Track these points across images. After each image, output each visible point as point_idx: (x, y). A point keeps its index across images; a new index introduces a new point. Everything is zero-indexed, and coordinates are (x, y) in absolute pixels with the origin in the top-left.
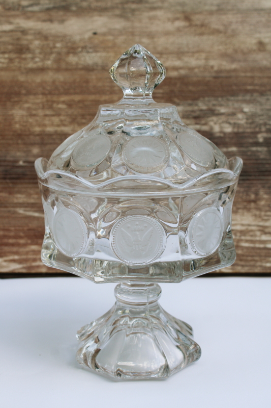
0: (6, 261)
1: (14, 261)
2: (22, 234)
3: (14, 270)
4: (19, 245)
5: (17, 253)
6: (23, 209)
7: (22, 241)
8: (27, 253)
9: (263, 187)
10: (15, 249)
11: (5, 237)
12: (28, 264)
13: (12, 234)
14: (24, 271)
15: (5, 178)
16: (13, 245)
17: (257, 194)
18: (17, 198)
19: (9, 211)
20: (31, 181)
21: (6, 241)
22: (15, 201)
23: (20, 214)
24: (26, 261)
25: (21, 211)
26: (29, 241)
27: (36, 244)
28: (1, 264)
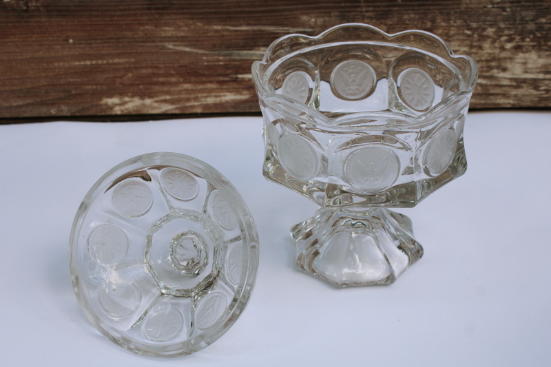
0: (156, 102)
1: (165, 101)
2: (172, 72)
3: (167, 111)
4: (170, 84)
5: (168, 93)
6: (172, 43)
7: (173, 80)
8: (180, 92)
9: (441, 13)
10: (166, 88)
11: (154, 75)
12: (182, 105)
13: (161, 72)
14: (178, 112)
15: (149, 9)
16: (163, 84)
17: (433, 21)
18: (165, 31)
19: (157, 46)
20: (180, 11)
21: (155, 79)
22: (163, 34)
23: (169, 49)
24: (179, 101)
25: (170, 46)
26: (181, 80)
27: (189, 82)
28: (150, 104)
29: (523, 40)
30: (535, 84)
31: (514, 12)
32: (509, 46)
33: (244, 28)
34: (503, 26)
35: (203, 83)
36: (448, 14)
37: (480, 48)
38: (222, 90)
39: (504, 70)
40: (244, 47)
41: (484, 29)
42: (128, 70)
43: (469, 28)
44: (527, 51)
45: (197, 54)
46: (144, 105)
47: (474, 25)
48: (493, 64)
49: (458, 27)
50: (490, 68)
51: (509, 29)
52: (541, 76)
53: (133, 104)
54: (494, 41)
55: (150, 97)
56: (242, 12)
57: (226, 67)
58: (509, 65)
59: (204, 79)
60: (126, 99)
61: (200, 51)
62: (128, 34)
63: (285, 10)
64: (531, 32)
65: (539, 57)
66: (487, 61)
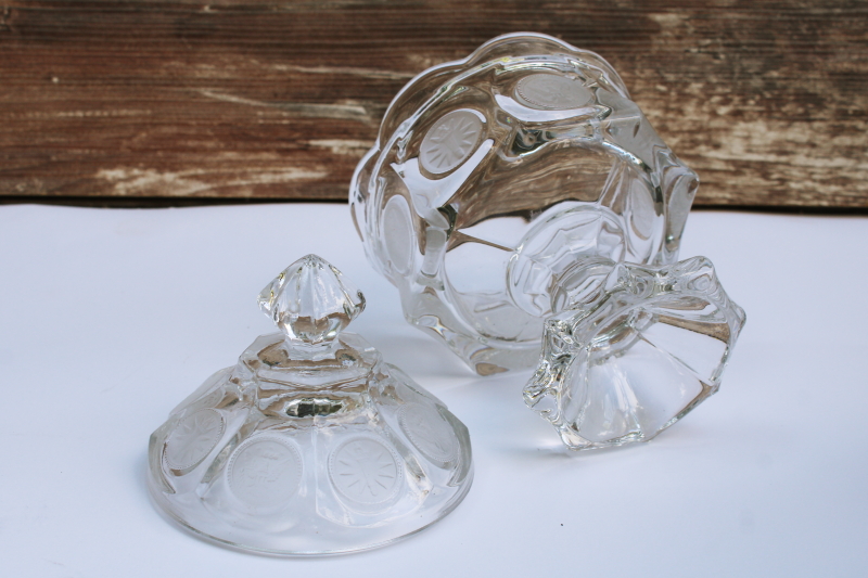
0: (182, 178)
1: (196, 177)
2: (209, 133)
3: (198, 192)
4: (205, 151)
5: (201, 164)
6: (210, 89)
7: (210, 144)
8: (219, 164)
9: (622, 58)
10: (198, 158)
11: (181, 136)
12: (221, 184)
13: (192, 132)
14: (214, 194)
15: (179, 36)
16: (194, 150)
18: (200, 70)
19: (187, 93)
20: (225, 41)
21: (182, 143)
22: (198, 75)
23: (206, 97)
24: (216, 177)
25: (207, 93)
26: (222, 145)
27: (235, 149)
28: (174, 182)
29: (744, 102)
30: (763, 169)
31: (730, 61)
32: (723, 110)
33: (322, 70)
34: (713, 79)
35: (256, 151)
36: (632, 59)
37: (680, 112)
38: (285, 163)
39: (717, 146)
40: (321, 99)
41: (686, 85)
42: (141, 127)
43: (664, 83)
44: (751, 120)
45: (248, 106)
46: (163, 183)
47: (671, 77)
48: (700, 137)
49: (647, 80)
50: (695, 143)
51: (723, 85)
52: (772, 158)
53: (146, 180)
54: (701, 103)
55: (173, 170)
56: (320, 46)
57: (292, 128)
58: (723, 140)
59: (257, 145)
60: (136, 172)
61: (254, 103)
62: (144, 72)
63: (385, 45)
64: (756, 91)
65: (770, 128)
66: (691, 132)
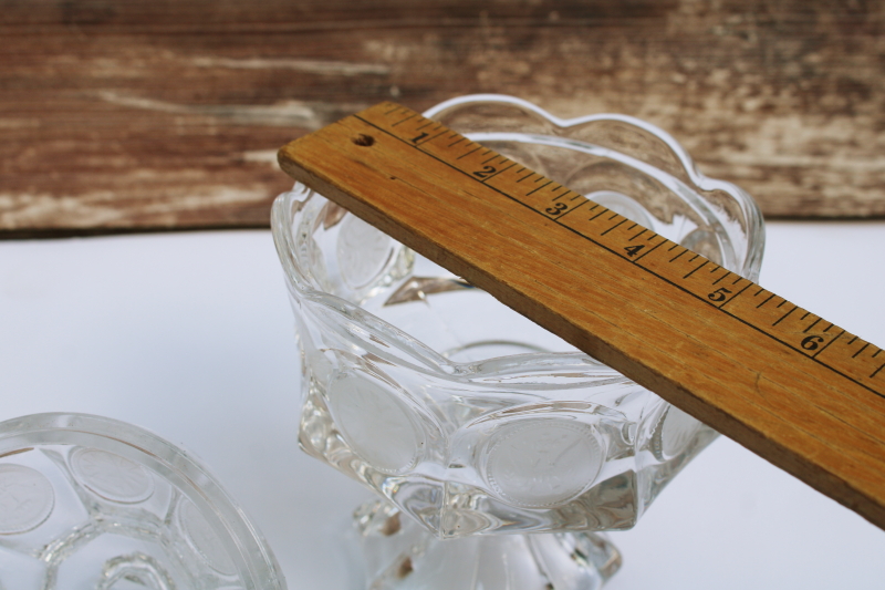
0: (87, 204)
1: (103, 203)
2: (116, 146)
3: (106, 222)
4: (111, 169)
5: (108, 187)
6: (112, 91)
7: (118, 162)
8: (131, 186)
10: (103, 178)
11: (79, 152)
12: (136, 210)
13: (94, 146)
14: (127, 223)
15: (66, 23)
16: (98, 170)
17: (616, 56)
18: (98, 67)
19: (83, 97)
21: (81, 161)
22: (96, 73)
23: (108, 102)
24: (129, 202)
25: (110, 96)
26: (133, 162)
27: (149, 166)
28: (72, 209)
29: (776, 93)
30: (794, 174)
31: (762, 44)
32: (752, 104)
33: (256, 64)
34: (741, 66)
35: (176, 168)
36: (644, 44)
37: (700, 107)
38: (214, 182)
39: (741, 148)
40: (258, 100)
41: (707, 73)
42: (27, 142)
43: (681, 70)
44: (784, 115)
45: (163, 114)
46: (61, 212)
47: (690, 64)
48: (723, 137)
49: (662, 69)
50: (716, 145)
51: (752, 72)
52: (805, 160)
53: (39, 208)
54: (725, 95)
55: (74, 191)
56: (252, 33)
57: (222, 138)
58: (749, 139)
59: (178, 161)
60: (25, 198)
61: (170, 108)
62: (25, 72)
63: (334, 30)
64: (792, 80)
65: (805, 124)
66: (712, 132)
